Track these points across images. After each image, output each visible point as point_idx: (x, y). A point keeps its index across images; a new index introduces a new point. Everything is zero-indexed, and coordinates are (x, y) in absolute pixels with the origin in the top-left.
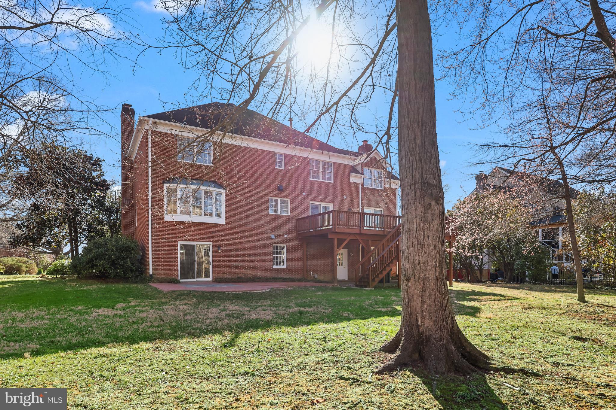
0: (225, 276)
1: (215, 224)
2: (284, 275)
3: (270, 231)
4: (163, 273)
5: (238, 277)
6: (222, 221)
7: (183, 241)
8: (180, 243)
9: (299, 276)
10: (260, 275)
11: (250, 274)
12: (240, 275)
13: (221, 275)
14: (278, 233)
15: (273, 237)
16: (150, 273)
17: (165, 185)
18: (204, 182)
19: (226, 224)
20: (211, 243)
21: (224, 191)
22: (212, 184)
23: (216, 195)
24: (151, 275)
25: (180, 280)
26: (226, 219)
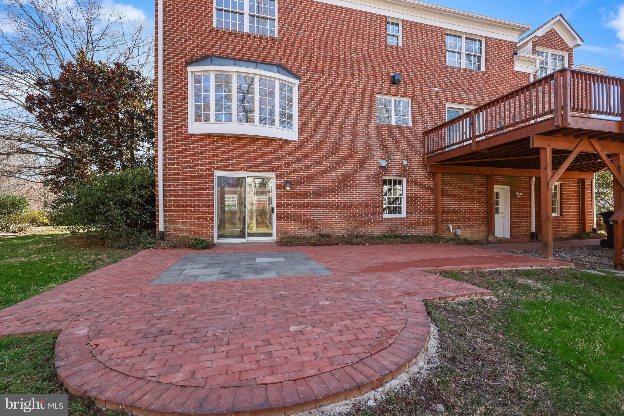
0: (298, 233)
1: (280, 140)
2: (401, 230)
3: (378, 153)
4: (184, 230)
5: (321, 236)
6: (292, 135)
7: (222, 170)
8: (218, 173)
9: (429, 232)
10: (361, 230)
11: (343, 229)
12: (325, 231)
13: (291, 231)
14: (392, 157)
15: (383, 163)
16: (161, 227)
17: (190, 69)
18: (259, 65)
19: (301, 140)
20: (273, 175)
21: (297, 82)
22: (275, 68)
23: (282, 86)
24: (163, 233)
25: (217, 241)
26: (301, 131)
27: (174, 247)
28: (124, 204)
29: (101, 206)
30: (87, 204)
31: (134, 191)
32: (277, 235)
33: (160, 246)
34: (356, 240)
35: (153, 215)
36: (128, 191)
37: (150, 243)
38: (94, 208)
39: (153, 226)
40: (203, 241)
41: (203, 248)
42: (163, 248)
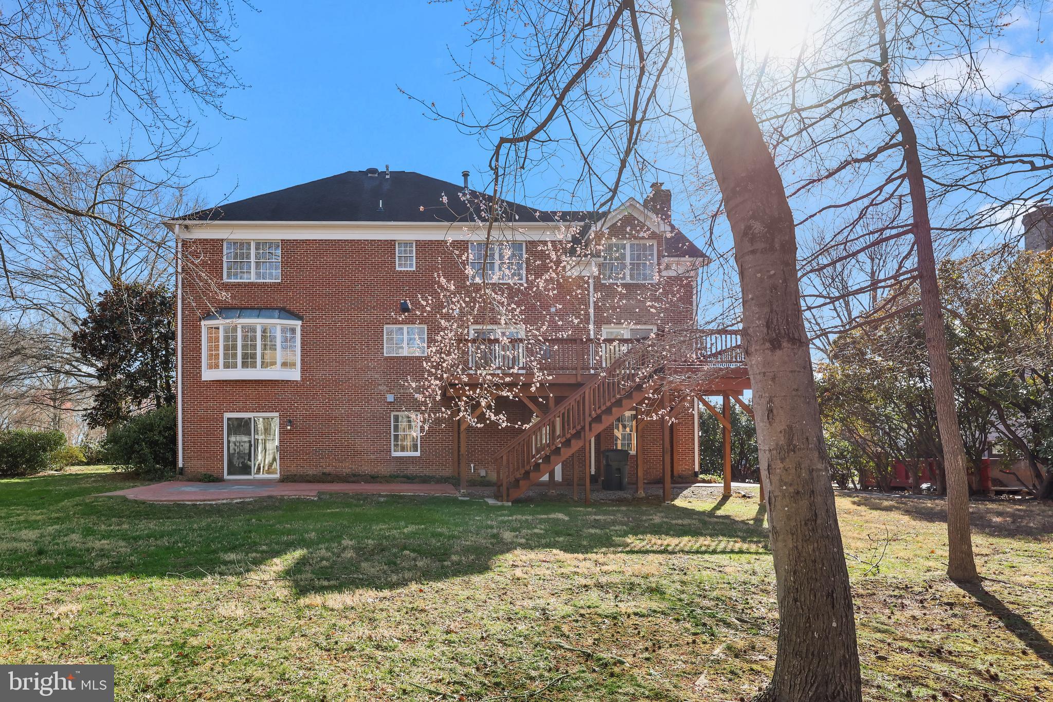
0: (301, 471)
1: (283, 381)
2: (412, 470)
3: (385, 387)
4: (199, 466)
5: (324, 474)
6: (295, 375)
7: (230, 412)
8: (227, 415)
9: (447, 472)
10: (367, 469)
11: (346, 468)
12: (327, 470)
13: (293, 469)
14: (402, 391)
15: (390, 398)
16: (180, 465)
17: (203, 323)
18: (263, 312)
19: (303, 379)
20: (277, 414)
21: (299, 323)
22: (276, 313)
23: (283, 331)
24: (182, 469)
25: (226, 477)
26: (303, 370)
27: (190, 480)
28: (153, 444)
29: (136, 446)
30: (126, 443)
31: (160, 432)
32: (280, 473)
33: (178, 480)
34: (354, 479)
35: (175, 453)
36: (156, 433)
37: (171, 477)
38: (132, 447)
39: (174, 462)
40: (211, 476)
41: (209, 482)
42: (180, 481)
